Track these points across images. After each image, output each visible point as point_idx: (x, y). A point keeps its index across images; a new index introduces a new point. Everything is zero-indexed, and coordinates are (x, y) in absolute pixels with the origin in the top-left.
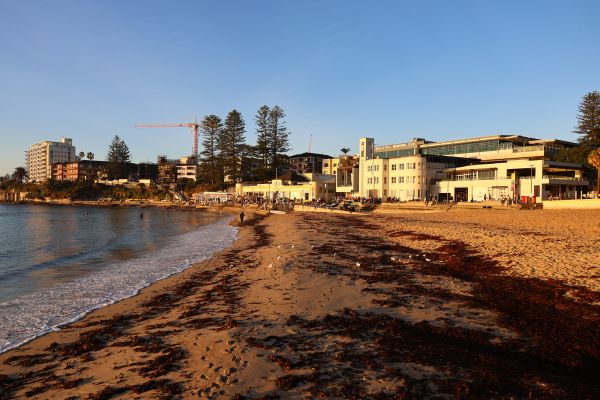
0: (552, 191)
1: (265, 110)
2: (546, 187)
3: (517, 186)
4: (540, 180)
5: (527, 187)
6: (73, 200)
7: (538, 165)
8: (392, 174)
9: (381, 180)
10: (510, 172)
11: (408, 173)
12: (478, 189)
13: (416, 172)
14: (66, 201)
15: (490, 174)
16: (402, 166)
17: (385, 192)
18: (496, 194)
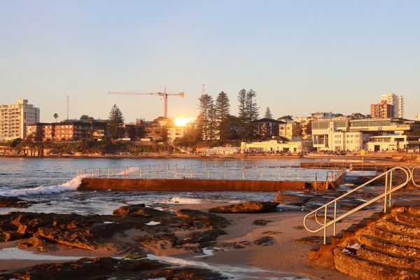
0: (410, 146)
1: (243, 92)
2: (408, 145)
3: (398, 144)
4: (406, 142)
5: (402, 145)
6: (103, 153)
7: (405, 137)
8: (347, 139)
9: (342, 142)
10: (396, 139)
11: (354, 139)
12: (384, 146)
13: (358, 139)
14: (96, 154)
15: (387, 140)
16: (352, 136)
17: (344, 147)
18: (391, 148)
